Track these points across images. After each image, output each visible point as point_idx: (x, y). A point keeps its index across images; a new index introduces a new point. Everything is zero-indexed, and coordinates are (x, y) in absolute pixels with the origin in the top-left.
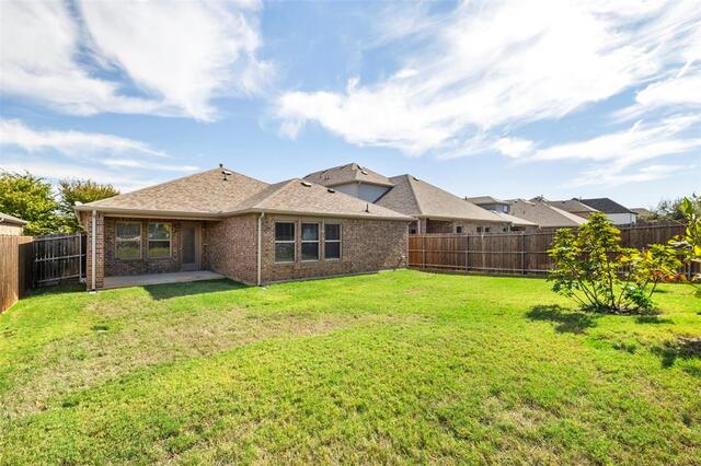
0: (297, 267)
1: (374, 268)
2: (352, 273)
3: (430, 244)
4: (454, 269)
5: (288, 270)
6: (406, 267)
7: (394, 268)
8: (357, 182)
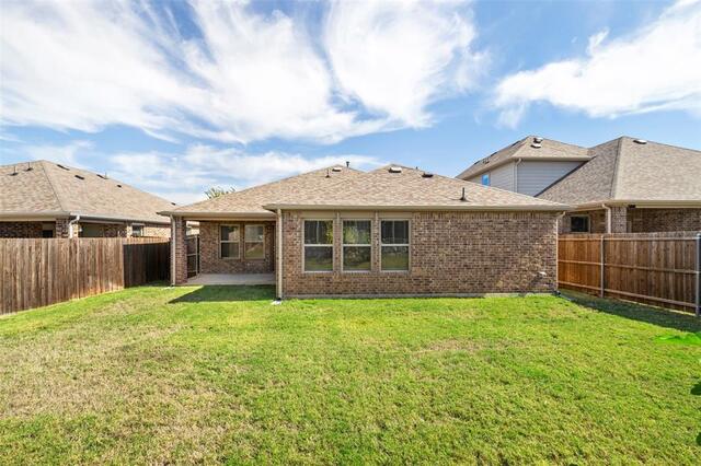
0: (336, 279)
1: (477, 289)
2: (429, 293)
3: (614, 252)
4: (667, 305)
5: (321, 283)
6: (550, 291)
7: (521, 291)
8: (516, 160)
